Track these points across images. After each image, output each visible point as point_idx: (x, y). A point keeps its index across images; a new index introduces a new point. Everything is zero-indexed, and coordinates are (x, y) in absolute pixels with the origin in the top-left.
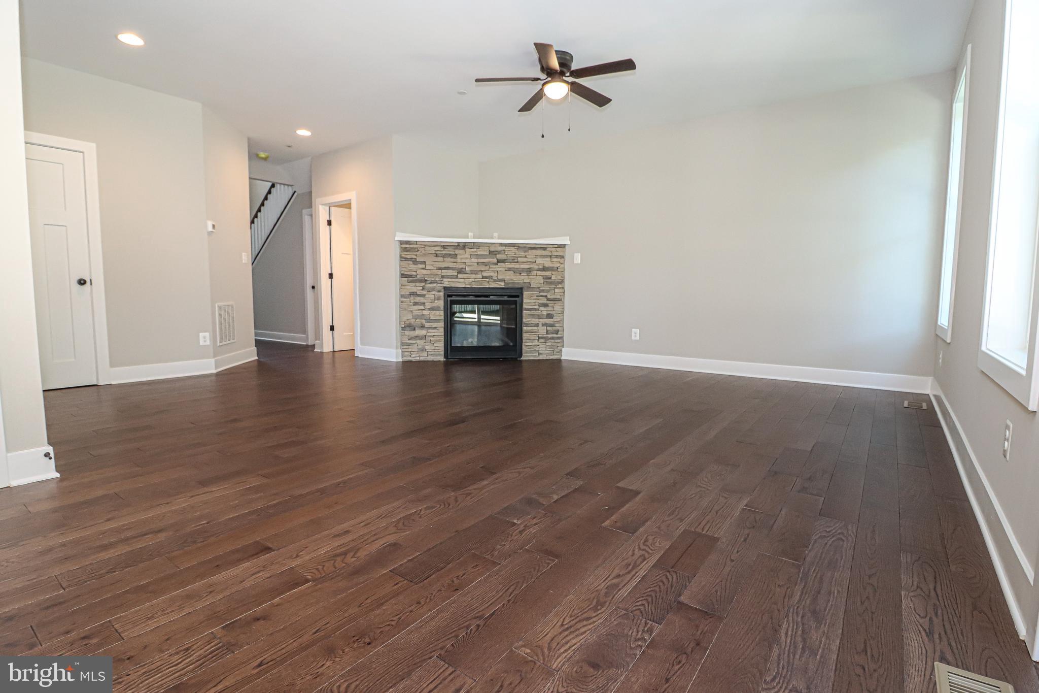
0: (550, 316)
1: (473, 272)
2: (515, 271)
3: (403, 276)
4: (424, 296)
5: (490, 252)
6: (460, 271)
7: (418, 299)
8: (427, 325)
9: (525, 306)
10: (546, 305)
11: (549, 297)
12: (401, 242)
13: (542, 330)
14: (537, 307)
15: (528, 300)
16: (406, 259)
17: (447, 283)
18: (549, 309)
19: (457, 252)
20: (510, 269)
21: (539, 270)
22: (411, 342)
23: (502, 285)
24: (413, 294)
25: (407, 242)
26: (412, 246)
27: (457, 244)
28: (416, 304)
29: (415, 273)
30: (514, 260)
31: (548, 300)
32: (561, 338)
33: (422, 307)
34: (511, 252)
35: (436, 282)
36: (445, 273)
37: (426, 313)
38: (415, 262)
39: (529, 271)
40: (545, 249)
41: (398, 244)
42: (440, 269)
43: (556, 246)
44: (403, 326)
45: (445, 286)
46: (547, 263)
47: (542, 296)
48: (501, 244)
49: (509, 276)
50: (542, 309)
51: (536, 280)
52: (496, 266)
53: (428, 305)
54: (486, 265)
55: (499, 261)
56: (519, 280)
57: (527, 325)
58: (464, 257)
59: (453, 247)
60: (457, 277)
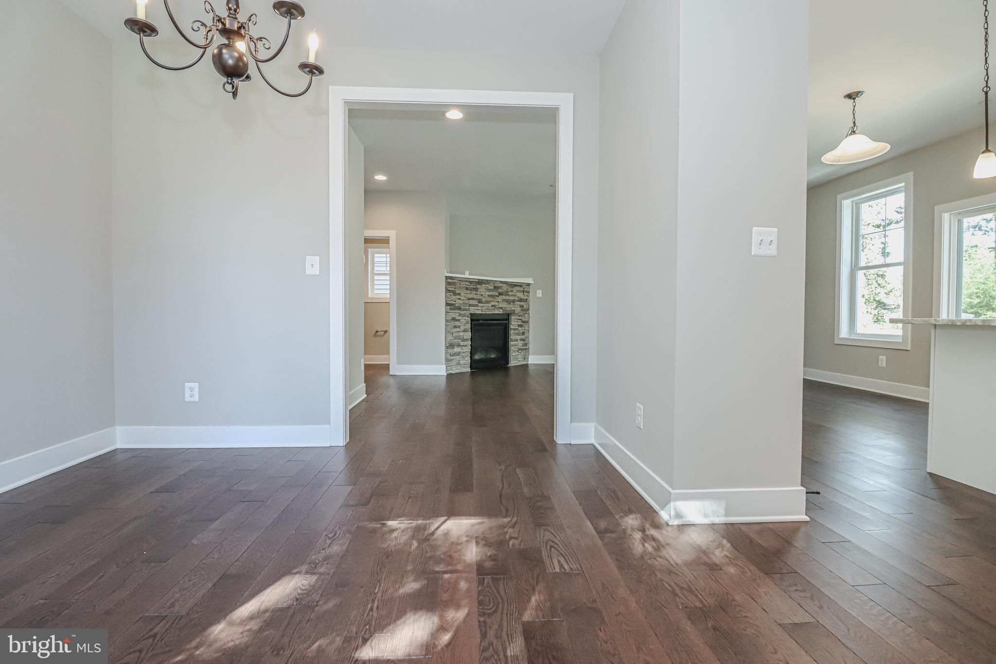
0: (523, 334)
1: (487, 302)
2: (508, 302)
3: (447, 304)
4: (459, 320)
5: (495, 287)
6: (480, 301)
7: (457, 323)
8: (462, 343)
9: (512, 327)
10: (521, 326)
11: (524, 320)
12: (447, 278)
13: (520, 343)
14: (517, 327)
15: (514, 323)
16: (450, 291)
17: (473, 310)
18: (523, 328)
19: (478, 286)
20: (504, 300)
21: (518, 301)
22: (452, 358)
23: (501, 312)
24: (454, 319)
25: (451, 278)
26: (453, 281)
27: (477, 281)
28: (455, 327)
29: (454, 303)
30: (506, 294)
31: (523, 322)
32: (528, 349)
33: (459, 330)
34: (505, 287)
35: (465, 310)
36: (471, 302)
37: (461, 334)
38: (455, 294)
39: (514, 301)
40: (521, 286)
41: (444, 278)
42: (469, 299)
43: (526, 284)
44: (448, 345)
45: (471, 312)
46: (520, 295)
47: (520, 319)
48: (501, 282)
49: (504, 305)
50: (520, 328)
51: (518, 310)
52: (498, 298)
53: (462, 328)
54: (493, 297)
55: (500, 294)
56: (509, 307)
57: (513, 341)
58: (482, 289)
59: (475, 283)
60: (477, 306)
